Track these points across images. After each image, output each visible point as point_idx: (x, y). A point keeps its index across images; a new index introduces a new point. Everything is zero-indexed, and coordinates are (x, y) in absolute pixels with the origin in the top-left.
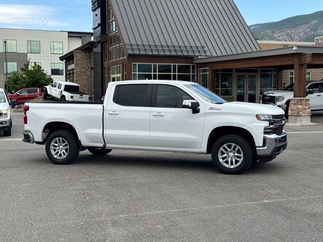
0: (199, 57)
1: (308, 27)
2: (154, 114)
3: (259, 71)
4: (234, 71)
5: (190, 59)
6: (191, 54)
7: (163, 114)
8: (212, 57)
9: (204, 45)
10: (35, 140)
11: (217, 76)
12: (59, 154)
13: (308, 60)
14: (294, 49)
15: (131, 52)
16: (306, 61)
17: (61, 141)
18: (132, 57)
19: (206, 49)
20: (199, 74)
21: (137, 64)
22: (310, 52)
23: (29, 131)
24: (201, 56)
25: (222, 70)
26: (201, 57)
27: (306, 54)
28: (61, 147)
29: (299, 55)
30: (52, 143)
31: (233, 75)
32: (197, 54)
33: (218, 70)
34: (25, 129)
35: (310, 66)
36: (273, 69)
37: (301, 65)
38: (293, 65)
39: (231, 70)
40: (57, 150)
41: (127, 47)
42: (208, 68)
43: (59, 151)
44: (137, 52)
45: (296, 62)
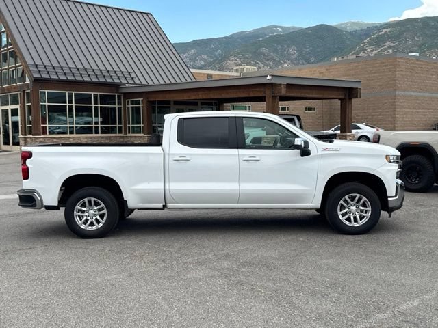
0: (127, 85)
1: (187, 57)
2: (245, 159)
3: (199, 104)
4: (172, 103)
5: (116, 87)
6: (117, 81)
7: (257, 158)
8: (141, 86)
9: (130, 70)
10: (45, 204)
11: (154, 109)
12: (89, 223)
13: (283, 92)
14: (268, 77)
15: (39, 76)
16: (281, 92)
17: (93, 203)
18: (39, 82)
19: (133, 75)
20: (127, 106)
21: (46, 91)
22: (284, 82)
23: (33, 191)
24: (128, 83)
25: (160, 102)
26: (130, 85)
27: (281, 84)
28: (92, 212)
29: (271, 85)
30: (78, 207)
31: (172, 108)
32: (124, 81)
33: (154, 102)
34: (24, 188)
35: (283, 99)
36: (213, 102)
37: (274, 97)
38: (265, 97)
39: (168, 102)
40: (85, 218)
41: (31, 69)
42: (141, 99)
43: (89, 218)
44: (45, 76)
45: (268, 94)
